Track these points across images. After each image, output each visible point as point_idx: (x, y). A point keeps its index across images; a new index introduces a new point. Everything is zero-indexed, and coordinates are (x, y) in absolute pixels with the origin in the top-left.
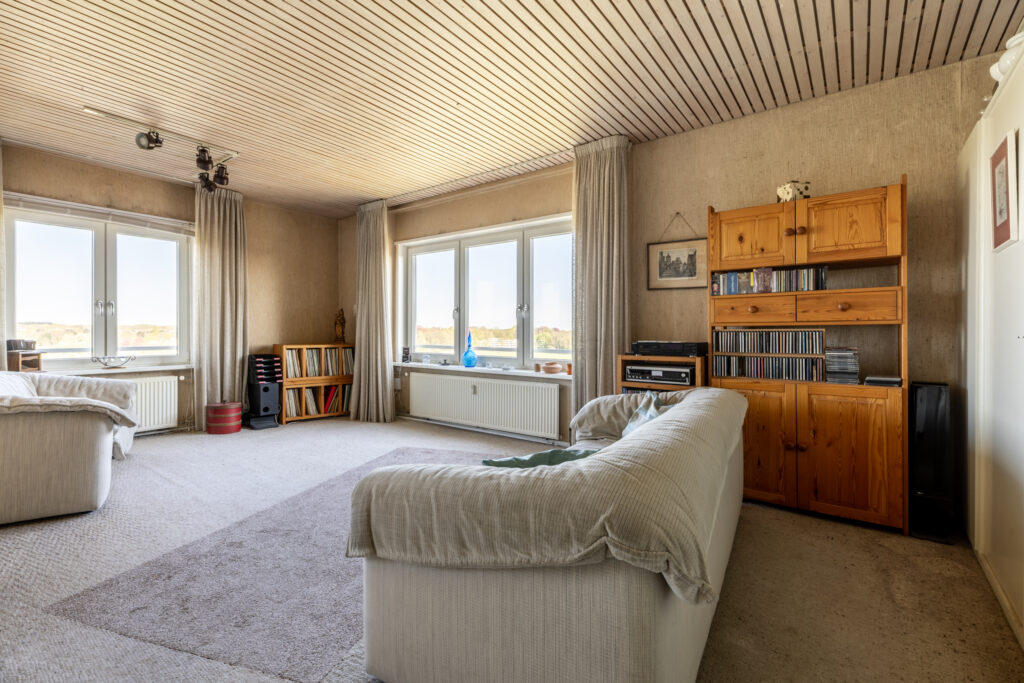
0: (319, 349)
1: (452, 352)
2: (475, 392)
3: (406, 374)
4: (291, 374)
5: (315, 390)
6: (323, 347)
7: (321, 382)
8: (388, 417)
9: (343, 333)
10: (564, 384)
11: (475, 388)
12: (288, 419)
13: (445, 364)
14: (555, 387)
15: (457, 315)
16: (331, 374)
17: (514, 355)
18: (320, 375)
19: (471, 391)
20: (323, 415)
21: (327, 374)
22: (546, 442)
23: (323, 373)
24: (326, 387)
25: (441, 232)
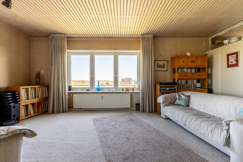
0: (36, 88)
1: (89, 87)
2: (102, 98)
3: (72, 95)
4: (23, 99)
5: (33, 104)
6: (37, 87)
7: (35, 101)
8: (67, 110)
9: (40, 81)
10: (132, 93)
11: (102, 97)
12: (22, 119)
13: (88, 90)
14: (129, 95)
15: (91, 75)
16: (40, 97)
17: (113, 87)
18: (35, 98)
19: (101, 98)
20: (37, 114)
21: (38, 97)
22: (126, 109)
23: (37, 97)
24: (37, 103)
25: (86, 49)
